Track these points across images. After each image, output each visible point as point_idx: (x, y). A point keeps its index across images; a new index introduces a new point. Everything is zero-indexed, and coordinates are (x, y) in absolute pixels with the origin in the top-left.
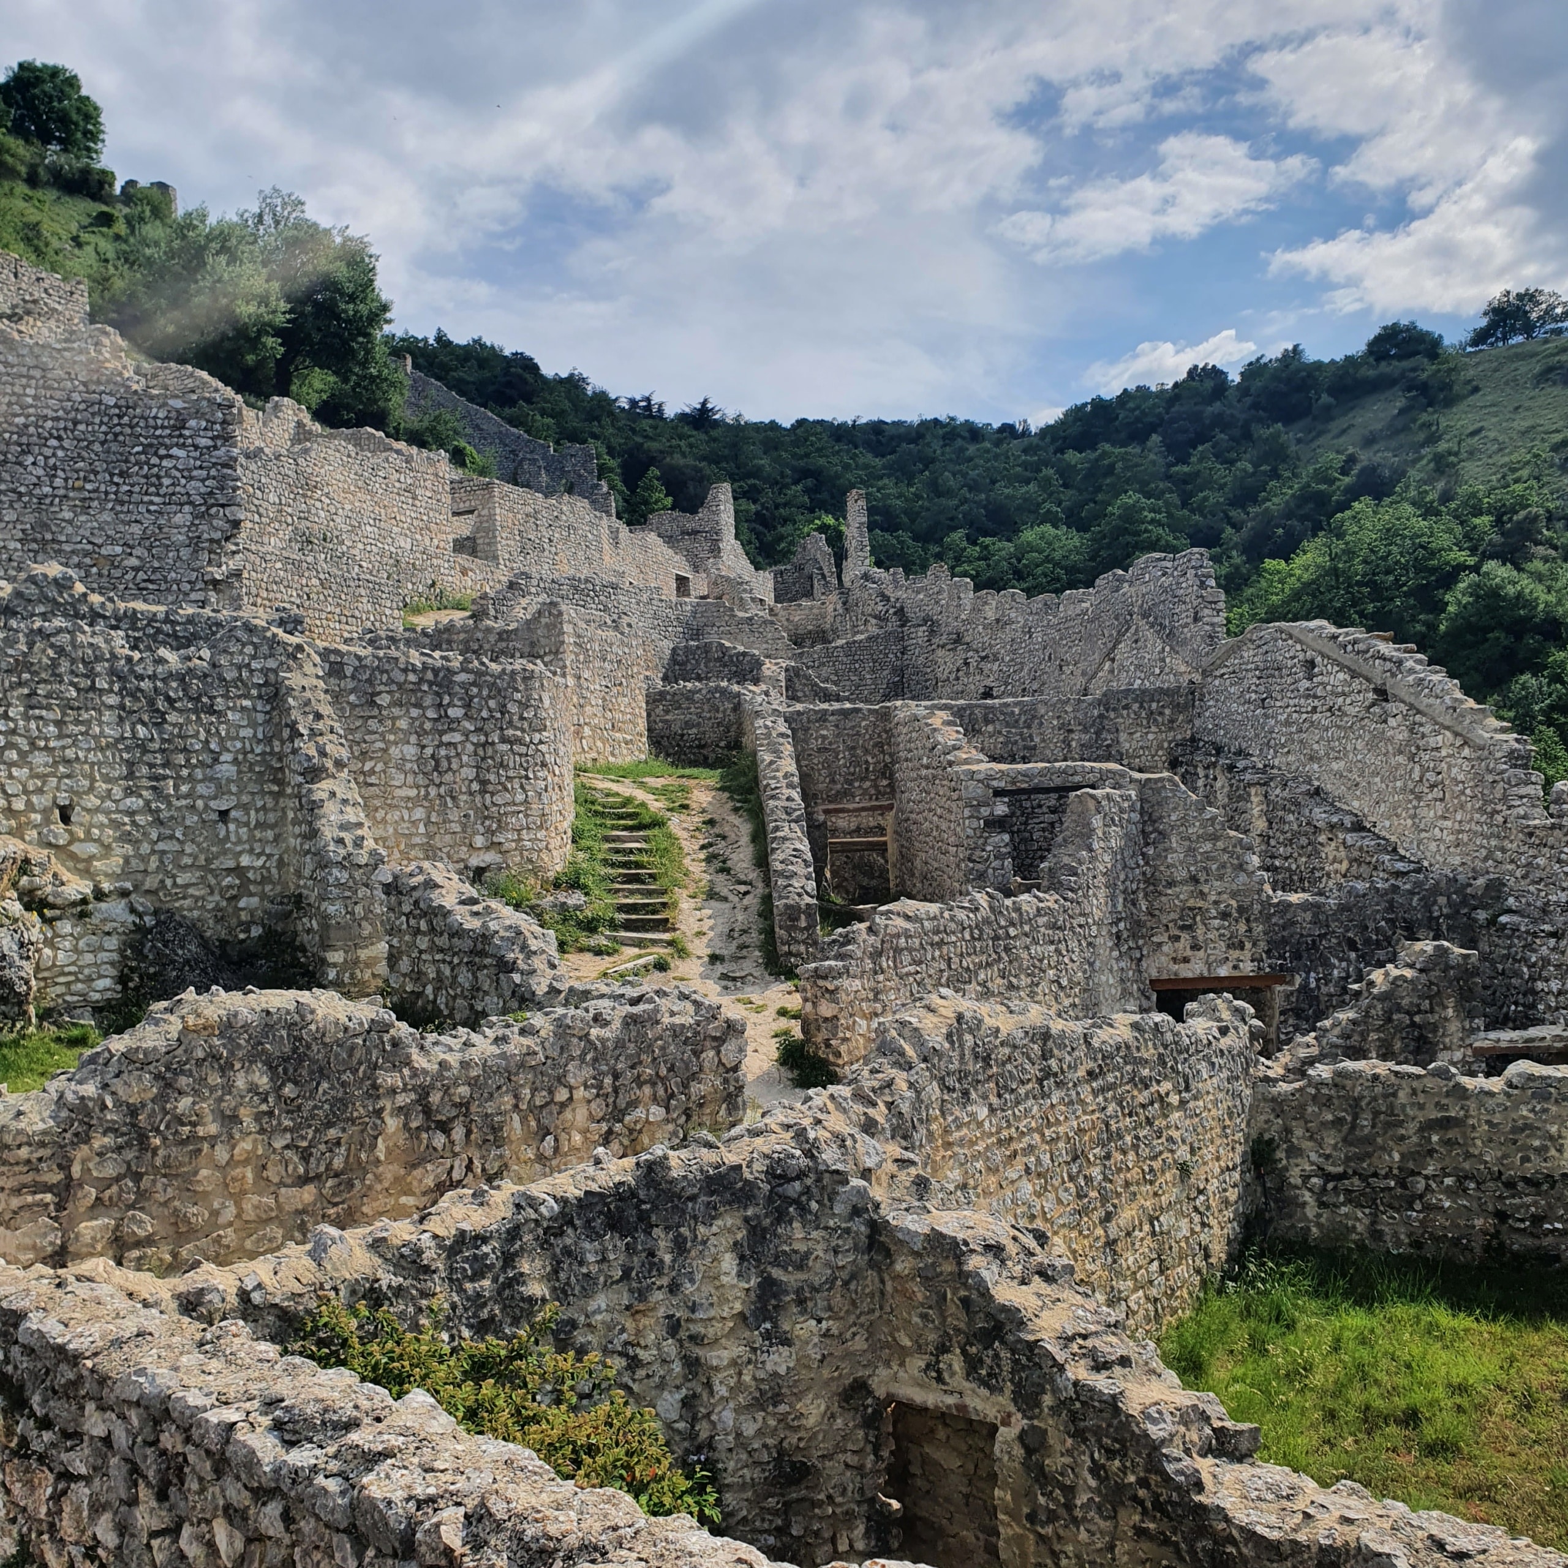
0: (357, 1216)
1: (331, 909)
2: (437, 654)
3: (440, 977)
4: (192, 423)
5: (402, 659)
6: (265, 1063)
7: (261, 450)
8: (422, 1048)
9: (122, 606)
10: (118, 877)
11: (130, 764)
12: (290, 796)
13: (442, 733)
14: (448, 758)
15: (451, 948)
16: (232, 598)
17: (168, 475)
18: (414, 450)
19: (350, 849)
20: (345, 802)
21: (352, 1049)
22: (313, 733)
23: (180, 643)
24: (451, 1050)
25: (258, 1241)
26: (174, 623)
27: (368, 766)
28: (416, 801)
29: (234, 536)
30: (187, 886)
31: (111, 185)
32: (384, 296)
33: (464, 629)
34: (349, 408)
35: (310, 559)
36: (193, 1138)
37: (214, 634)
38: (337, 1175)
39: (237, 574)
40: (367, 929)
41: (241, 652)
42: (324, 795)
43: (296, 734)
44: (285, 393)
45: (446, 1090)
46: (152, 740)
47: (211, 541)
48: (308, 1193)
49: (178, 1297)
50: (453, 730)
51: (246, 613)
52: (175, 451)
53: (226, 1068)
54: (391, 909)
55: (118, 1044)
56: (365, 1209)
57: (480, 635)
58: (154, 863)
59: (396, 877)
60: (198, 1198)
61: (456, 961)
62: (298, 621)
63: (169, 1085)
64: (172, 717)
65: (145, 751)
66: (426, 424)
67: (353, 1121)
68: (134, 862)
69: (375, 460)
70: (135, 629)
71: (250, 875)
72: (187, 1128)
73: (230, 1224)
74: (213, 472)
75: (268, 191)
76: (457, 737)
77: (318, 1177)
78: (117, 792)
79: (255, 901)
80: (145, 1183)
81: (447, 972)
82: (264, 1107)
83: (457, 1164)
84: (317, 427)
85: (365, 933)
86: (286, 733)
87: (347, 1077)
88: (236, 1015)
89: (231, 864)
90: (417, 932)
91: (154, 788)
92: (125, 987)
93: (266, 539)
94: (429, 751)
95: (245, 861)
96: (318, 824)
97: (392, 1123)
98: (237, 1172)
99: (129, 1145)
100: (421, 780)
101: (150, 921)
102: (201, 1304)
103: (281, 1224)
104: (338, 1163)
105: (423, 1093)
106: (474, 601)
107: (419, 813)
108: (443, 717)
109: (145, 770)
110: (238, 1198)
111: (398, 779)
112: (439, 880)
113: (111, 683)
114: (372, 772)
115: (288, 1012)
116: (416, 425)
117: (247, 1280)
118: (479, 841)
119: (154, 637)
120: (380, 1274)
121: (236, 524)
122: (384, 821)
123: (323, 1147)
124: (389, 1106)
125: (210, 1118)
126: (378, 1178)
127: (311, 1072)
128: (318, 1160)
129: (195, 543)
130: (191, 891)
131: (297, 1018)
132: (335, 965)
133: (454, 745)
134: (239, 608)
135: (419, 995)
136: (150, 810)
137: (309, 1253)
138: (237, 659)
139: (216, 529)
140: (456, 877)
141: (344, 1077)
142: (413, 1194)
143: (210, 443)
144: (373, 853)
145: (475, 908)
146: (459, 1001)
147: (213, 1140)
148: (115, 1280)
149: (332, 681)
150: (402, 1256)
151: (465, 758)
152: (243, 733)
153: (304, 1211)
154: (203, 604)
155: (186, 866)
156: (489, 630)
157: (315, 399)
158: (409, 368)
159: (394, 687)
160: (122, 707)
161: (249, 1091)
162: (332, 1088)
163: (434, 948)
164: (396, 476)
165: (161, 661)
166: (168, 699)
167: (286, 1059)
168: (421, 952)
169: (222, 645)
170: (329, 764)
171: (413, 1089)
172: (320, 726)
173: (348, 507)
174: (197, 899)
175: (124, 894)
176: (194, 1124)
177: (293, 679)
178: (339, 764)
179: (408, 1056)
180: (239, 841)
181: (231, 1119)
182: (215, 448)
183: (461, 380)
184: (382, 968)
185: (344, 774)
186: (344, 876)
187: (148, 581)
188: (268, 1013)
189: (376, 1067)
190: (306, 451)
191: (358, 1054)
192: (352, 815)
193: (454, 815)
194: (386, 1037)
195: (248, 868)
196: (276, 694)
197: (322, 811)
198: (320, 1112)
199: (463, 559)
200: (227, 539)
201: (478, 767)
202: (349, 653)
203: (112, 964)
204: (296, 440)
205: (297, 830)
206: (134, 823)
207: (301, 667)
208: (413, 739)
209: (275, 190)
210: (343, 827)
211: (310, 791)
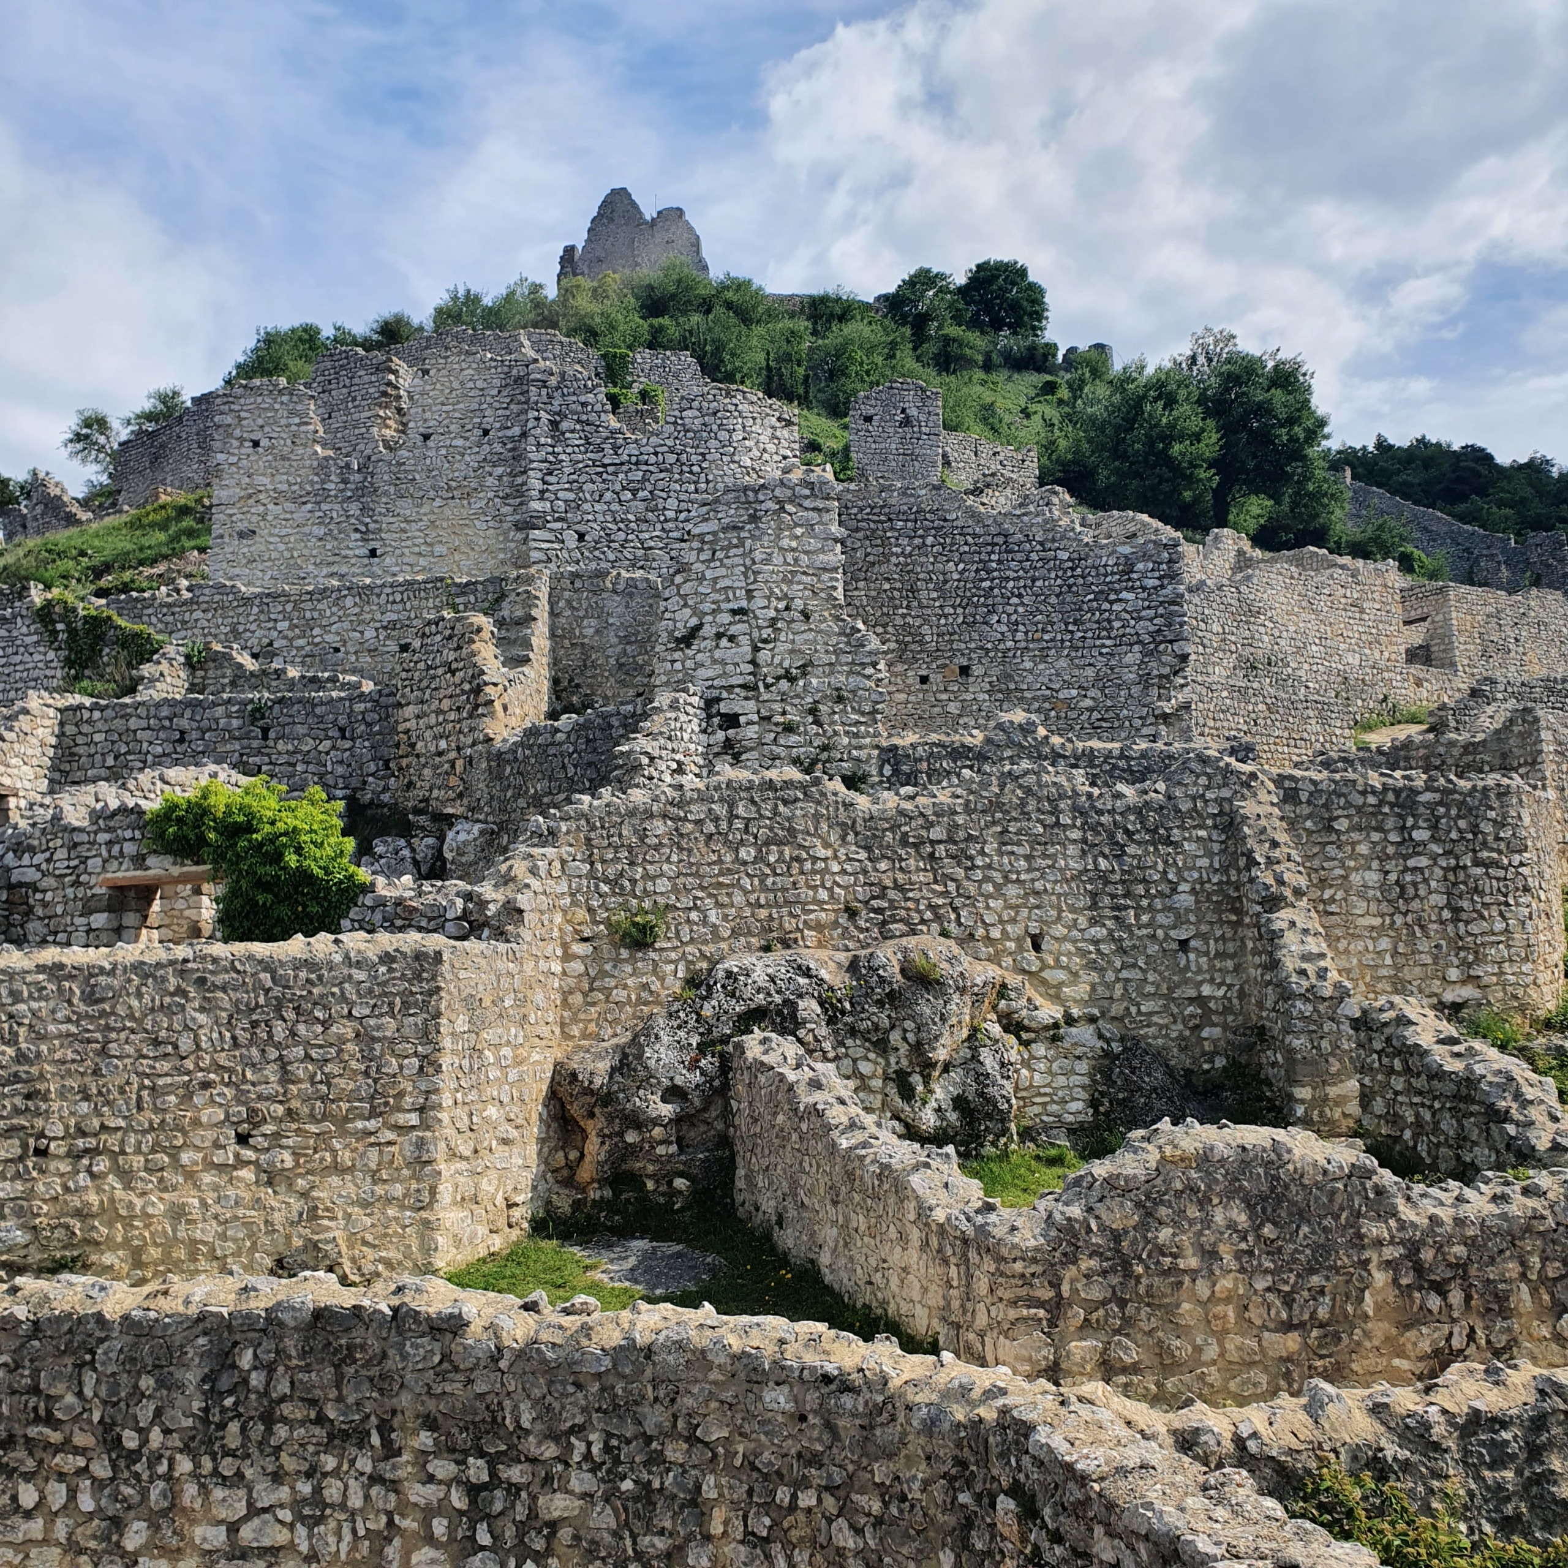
0: (1346, 1372)
1: (1296, 1043)
2: (1398, 774)
3: (1419, 1123)
4: (1140, 566)
5: (1361, 781)
6: (1243, 1200)
7: (1203, 583)
8: (1408, 1199)
9: (1080, 745)
10: (1086, 1003)
11: (1094, 895)
12: (1248, 926)
13: (1406, 857)
14: (1415, 884)
15: (1430, 1091)
16: (1181, 730)
17: (1118, 619)
18: (1360, 563)
19: (1314, 981)
20: (1306, 931)
21: (1333, 1193)
22: (1270, 862)
23: (1136, 777)
24: (1442, 1204)
25: (1243, 1383)
26: (1128, 758)
27: (1327, 894)
28: (1380, 931)
29: (1182, 669)
30: (1150, 1014)
31: (1054, 356)
32: (1320, 412)
33: (1424, 745)
34: (1286, 529)
35: (1256, 685)
36: (1173, 1270)
37: (1168, 766)
38: (1322, 1326)
39: (1186, 707)
40: (1335, 1066)
41: (1195, 784)
42: (1284, 925)
43: (1252, 863)
44: (1223, 524)
45: (1439, 1249)
46: (1113, 871)
47: (1161, 676)
48: (1292, 1342)
49: (1174, 1432)
50: (1419, 854)
51: (1198, 743)
52: (1124, 595)
53: (1204, 1202)
54: (1360, 1045)
55: (1100, 1168)
56: (1354, 1366)
57: (1441, 750)
58: (1118, 991)
59: (1365, 1012)
60: (1180, 1331)
61: (1437, 1105)
62: (1249, 748)
63: (1149, 1214)
64: (1131, 849)
65: (1107, 882)
66: (1369, 533)
67: (1337, 1270)
68: (1100, 989)
69: (1320, 579)
70: (1093, 767)
71: (1212, 1005)
72: (1168, 1260)
73: (1214, 1362)
74: (1161, 610)
75: (1200, 332)
76: (1423, 862)
77: (1302, 1325)
78: (1083, 922)
79: (1217, 1031)
80: (1130, 1310)
81: (1428, 1117)
82: (1243, 1246)
83: (1456, 1330)
84: (1258, 553)
85: (1333, 1070)
86: (1242, 862)
87: (1328, 1222)
88: (1212, 1149)
89: (1192, 993)
90: (1391, 1071)
91: (1116, 918)
92: (1096, 1112)
93: (1210, 669)
94: (1393, 877)
95: (1206, 990)
96: (1279, 954)
97: (1380, 1278)
98: (1219, 1309)
99: (1113, 1270)
100: (1385, 907)
101: (1116, 1047)
102: (1197, 1444)
103: (1266, 1370)
104: (1323, 1313)
105: (1413, 1248)
106: (1431, 713)
107: (1385, 944)
108: (1407, 840)
109: (1107, 900)
110: (1221, 1336)
111: (1361, 907)
112: (1413, 1017)
113: (1074, 818)
114: (1332, 901)
115: (1264, 1150)
116: (1359, 537)
117: (1241, 1426)
118: (1454, 974)
119: (1110, 773)
120: (1383, 1443)
121: (1184, 658)
122: (1347, 951)
123: (1305, 1294)
124: (1375, 1258)
125: (1190, 1251)
126: (1367, 1334)
127: (1291, 1214)
128: (1302, 1307)
129: (1145, 680)
130: (1155, 1019)
131: (1273, 1156)
132: (1302, 1101)
133: (1421, 870)
134: (1189, 740)
135: (1397, 1139)
136: (1113, 939)
137: (1306, 1408)
138: (1192, 791)
139: (1164, 665)
140: (1431, 1014)
141: (1325, 1223)
142: (1408, 1358)
143: (1157, 583)
144: (1337, 986)
145: (1456, 1049)
146: (1443, 1150)
147: (1194, 1274)
148: (1114, 1406)
149: (1287, 807)
150: (1407, 1427)
151: (1433, 884)
152: (1200, 863)
153: (1288, 1359)
154: (1154, 738)
155: (1149, 994)
156: (1452, 744)
157: (1252, 525)
158: (1348, 480)
159: (1353, 811)
160: (1084, 841)
161: (1228, 1227)
162: (1313, 1232)
163: (1410, 1090)
164: (1342, 591)
165: (1119, 796)
166: (1127, 831)
167: (1264, 1199)
168: (1396, 1093)
169: (1177, 777)
170: (1288, 893)
171: (1402, 1242)
172: (1277, 853)
173: (1292, 629)
174: (1161, 1027)
175: (1092, 1020)
176: (1175, 1256)
177: (1248, 808)
178: (1298, 893)
179: (1394, 1206)
180: (1200, 971)
181: (1211, 1255)
182: (1162, 587)
183: (1404, 483)
184: (1354, 1108)
185: (1304, 903)
186: (1308, 1009)
187: (1103, 719)
188: (1244, 1149)
189: (1359, 1215)
190: (1248, 578)
191: (1339, 1199)
192: (1314, 945)
193: (1424, 945)
194: (1369, 1184)
195: (1210, 998)
196: (1231, 823)
197: (1282, 942)
198: (1302, 1257)
199: (1417, 670)
200: (1176, 673)
201: (1448, 893)
202: (1304, 778)
203: (1083, 1087)
204: (1238, 568)
205: (1257, 960)
206: (1098, 950)
207: (1255, 795)
208: (1375, 864)
209: (1208, 330)
210: (1307, 957)
211: (1269, 920)
